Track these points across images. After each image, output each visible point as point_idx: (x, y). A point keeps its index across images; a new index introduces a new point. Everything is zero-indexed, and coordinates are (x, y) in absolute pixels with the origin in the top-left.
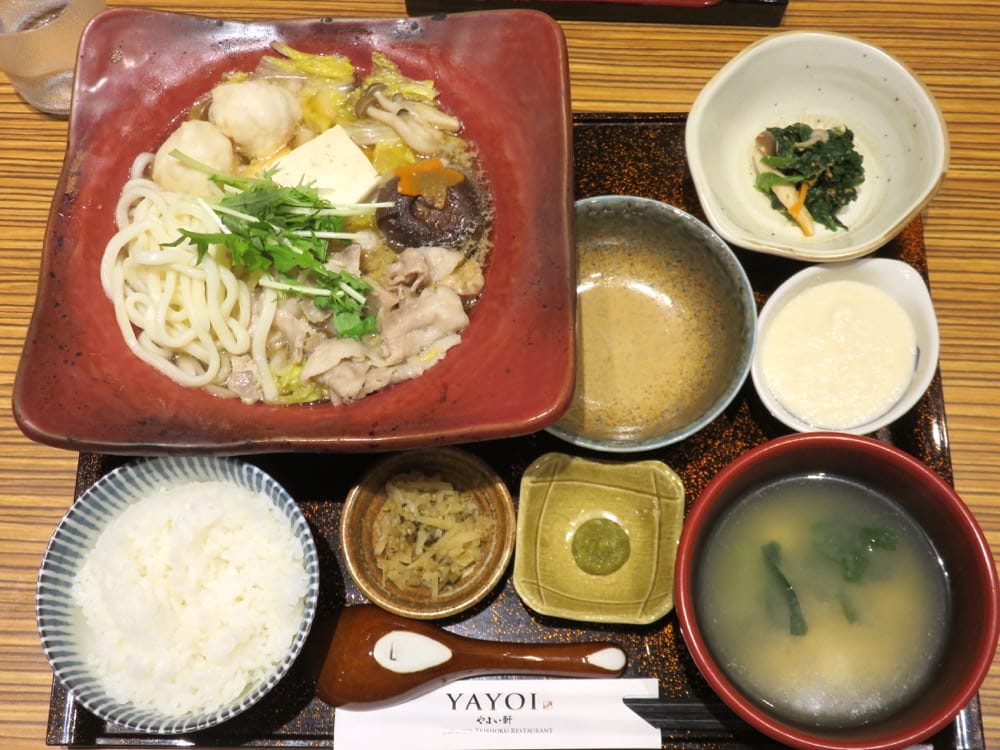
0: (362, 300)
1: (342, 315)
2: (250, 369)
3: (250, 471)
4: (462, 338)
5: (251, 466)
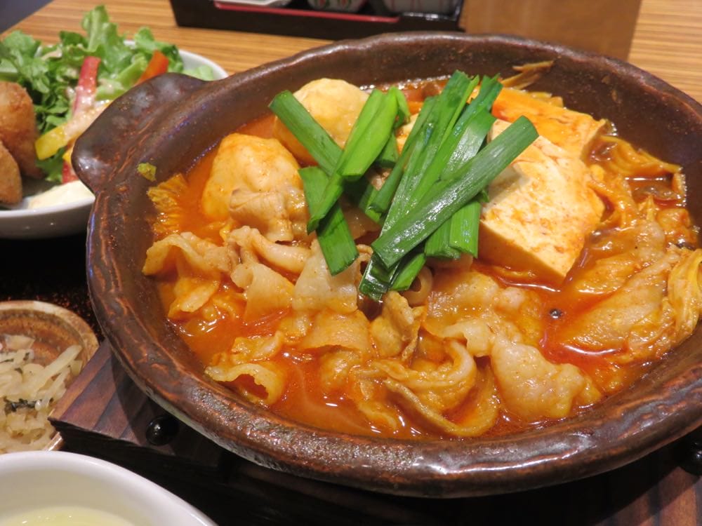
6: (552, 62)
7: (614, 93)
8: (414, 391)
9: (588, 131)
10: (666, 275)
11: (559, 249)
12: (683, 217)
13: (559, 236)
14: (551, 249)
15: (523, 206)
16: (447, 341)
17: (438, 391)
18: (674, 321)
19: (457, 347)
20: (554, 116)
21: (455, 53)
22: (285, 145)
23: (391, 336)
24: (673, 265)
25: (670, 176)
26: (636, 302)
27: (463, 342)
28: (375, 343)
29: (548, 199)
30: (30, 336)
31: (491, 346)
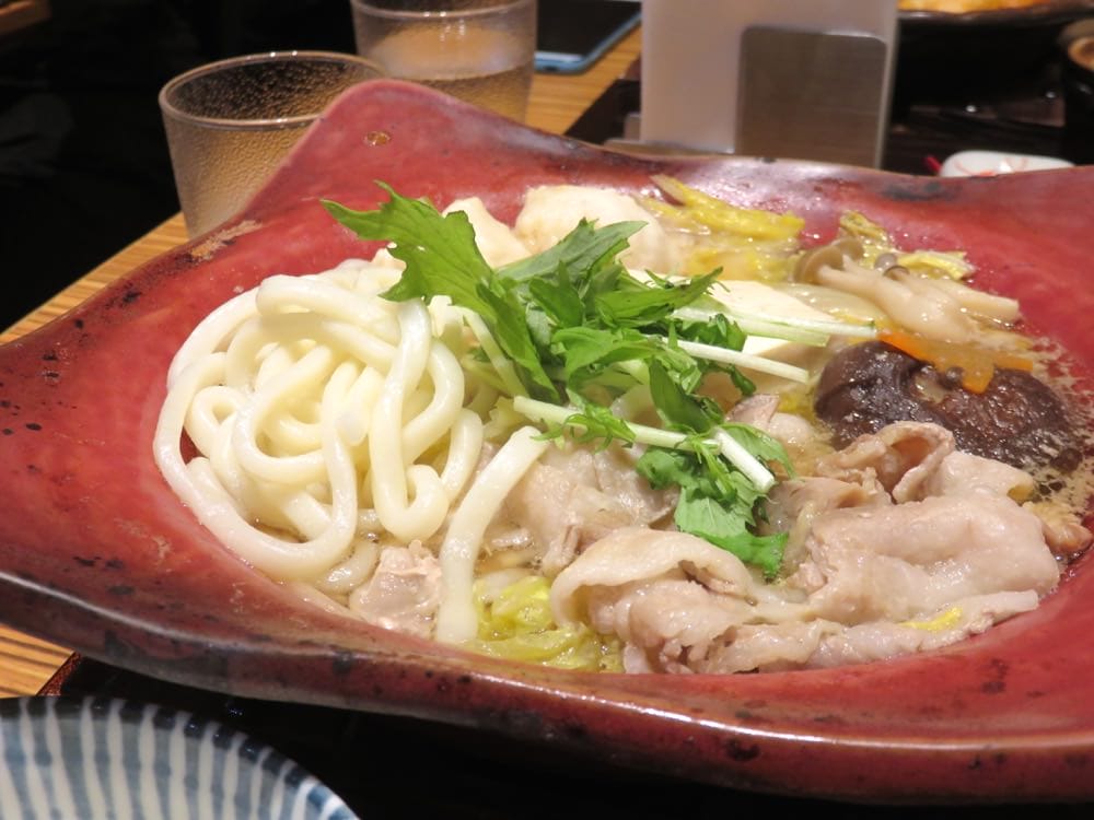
0: (764, 478)
1: (700, 504)
2: (421, 571)
3: (315, 802)
4: (1042, 602)
5: (325, 791)
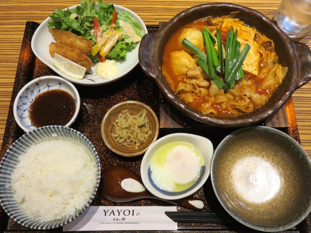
6: (240, 12)
7: (256, 20)
8: (240, 107)
9: (253, 34)
10: (275, 71)
11: (255, 70)
12: (275, 54)
13: (255, 67)
14: (254, 70)
15: (247, 62)
16: (242, 96)
17: (244, 106)
18: (278, 82)
19: (245, 97)
20: (244, 30)
21: (214, 10)
22: (186, 52)
23: (232, 97)
24: (276, 69)
25: (270, 43)
26: (271, 79)
27: (245, 95)
28: (229, 99)
29: (251, 58)
30: (127, 109)
31: (251, 95)
